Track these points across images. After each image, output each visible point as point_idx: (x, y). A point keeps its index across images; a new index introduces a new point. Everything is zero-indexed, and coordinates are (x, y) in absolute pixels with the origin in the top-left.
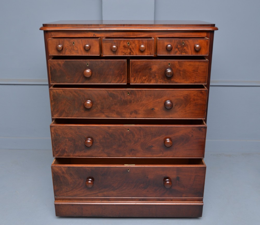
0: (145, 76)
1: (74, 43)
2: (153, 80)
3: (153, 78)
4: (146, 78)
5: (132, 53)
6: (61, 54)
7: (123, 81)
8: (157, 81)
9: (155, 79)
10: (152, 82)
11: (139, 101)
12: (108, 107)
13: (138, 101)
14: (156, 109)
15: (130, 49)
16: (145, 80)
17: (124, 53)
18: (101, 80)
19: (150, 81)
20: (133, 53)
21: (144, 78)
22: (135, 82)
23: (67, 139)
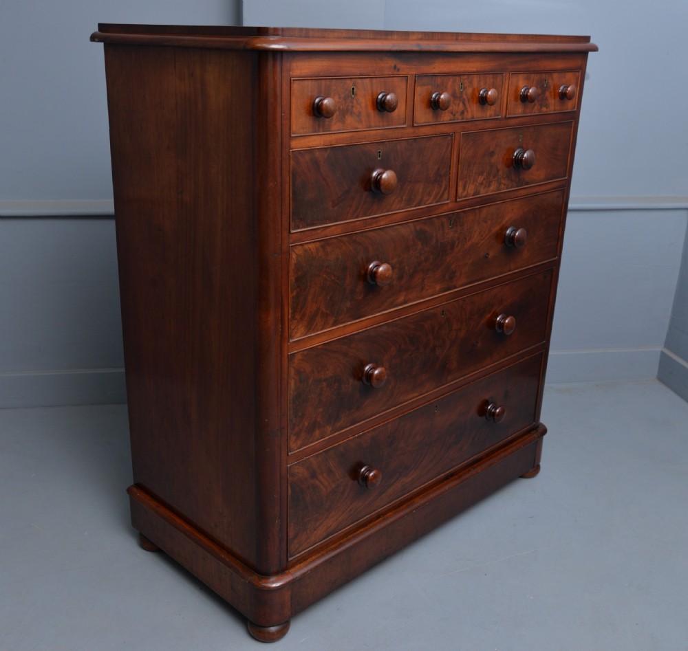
0: (482, 175)
1: (353, 89)
2: (493, 182)
3: (494, 177)
4: (484, 179)
5: (466, 113)
6: (321, 129)
7: (443, 194)
8: (500, 184)
9: (496, 179)
10: (492, 188)
11: (468, 238)
12: (411, 271)
13: (466, 238)
14: (491, 254)
15: (464, 104)
16: (482, 184)
17: (452, 113)
18: (404, 198)
19: (489, 186)
20: (468, 112)
21: (480, 179)
22: (465, 193)
23: (325, 384)
